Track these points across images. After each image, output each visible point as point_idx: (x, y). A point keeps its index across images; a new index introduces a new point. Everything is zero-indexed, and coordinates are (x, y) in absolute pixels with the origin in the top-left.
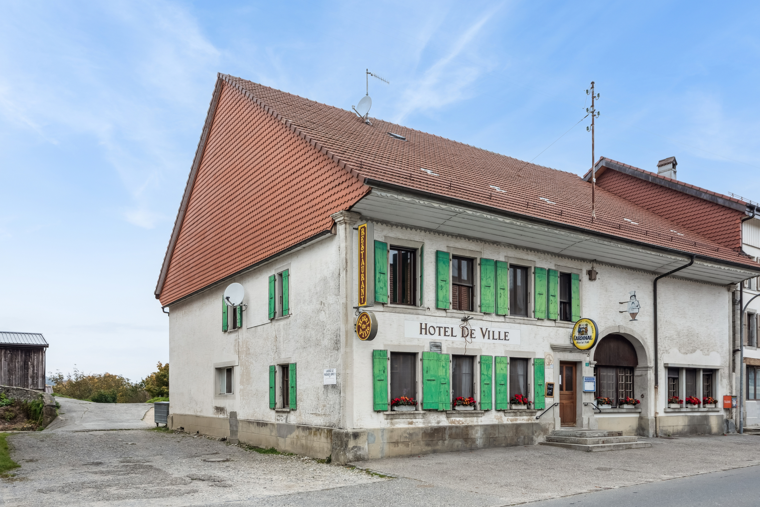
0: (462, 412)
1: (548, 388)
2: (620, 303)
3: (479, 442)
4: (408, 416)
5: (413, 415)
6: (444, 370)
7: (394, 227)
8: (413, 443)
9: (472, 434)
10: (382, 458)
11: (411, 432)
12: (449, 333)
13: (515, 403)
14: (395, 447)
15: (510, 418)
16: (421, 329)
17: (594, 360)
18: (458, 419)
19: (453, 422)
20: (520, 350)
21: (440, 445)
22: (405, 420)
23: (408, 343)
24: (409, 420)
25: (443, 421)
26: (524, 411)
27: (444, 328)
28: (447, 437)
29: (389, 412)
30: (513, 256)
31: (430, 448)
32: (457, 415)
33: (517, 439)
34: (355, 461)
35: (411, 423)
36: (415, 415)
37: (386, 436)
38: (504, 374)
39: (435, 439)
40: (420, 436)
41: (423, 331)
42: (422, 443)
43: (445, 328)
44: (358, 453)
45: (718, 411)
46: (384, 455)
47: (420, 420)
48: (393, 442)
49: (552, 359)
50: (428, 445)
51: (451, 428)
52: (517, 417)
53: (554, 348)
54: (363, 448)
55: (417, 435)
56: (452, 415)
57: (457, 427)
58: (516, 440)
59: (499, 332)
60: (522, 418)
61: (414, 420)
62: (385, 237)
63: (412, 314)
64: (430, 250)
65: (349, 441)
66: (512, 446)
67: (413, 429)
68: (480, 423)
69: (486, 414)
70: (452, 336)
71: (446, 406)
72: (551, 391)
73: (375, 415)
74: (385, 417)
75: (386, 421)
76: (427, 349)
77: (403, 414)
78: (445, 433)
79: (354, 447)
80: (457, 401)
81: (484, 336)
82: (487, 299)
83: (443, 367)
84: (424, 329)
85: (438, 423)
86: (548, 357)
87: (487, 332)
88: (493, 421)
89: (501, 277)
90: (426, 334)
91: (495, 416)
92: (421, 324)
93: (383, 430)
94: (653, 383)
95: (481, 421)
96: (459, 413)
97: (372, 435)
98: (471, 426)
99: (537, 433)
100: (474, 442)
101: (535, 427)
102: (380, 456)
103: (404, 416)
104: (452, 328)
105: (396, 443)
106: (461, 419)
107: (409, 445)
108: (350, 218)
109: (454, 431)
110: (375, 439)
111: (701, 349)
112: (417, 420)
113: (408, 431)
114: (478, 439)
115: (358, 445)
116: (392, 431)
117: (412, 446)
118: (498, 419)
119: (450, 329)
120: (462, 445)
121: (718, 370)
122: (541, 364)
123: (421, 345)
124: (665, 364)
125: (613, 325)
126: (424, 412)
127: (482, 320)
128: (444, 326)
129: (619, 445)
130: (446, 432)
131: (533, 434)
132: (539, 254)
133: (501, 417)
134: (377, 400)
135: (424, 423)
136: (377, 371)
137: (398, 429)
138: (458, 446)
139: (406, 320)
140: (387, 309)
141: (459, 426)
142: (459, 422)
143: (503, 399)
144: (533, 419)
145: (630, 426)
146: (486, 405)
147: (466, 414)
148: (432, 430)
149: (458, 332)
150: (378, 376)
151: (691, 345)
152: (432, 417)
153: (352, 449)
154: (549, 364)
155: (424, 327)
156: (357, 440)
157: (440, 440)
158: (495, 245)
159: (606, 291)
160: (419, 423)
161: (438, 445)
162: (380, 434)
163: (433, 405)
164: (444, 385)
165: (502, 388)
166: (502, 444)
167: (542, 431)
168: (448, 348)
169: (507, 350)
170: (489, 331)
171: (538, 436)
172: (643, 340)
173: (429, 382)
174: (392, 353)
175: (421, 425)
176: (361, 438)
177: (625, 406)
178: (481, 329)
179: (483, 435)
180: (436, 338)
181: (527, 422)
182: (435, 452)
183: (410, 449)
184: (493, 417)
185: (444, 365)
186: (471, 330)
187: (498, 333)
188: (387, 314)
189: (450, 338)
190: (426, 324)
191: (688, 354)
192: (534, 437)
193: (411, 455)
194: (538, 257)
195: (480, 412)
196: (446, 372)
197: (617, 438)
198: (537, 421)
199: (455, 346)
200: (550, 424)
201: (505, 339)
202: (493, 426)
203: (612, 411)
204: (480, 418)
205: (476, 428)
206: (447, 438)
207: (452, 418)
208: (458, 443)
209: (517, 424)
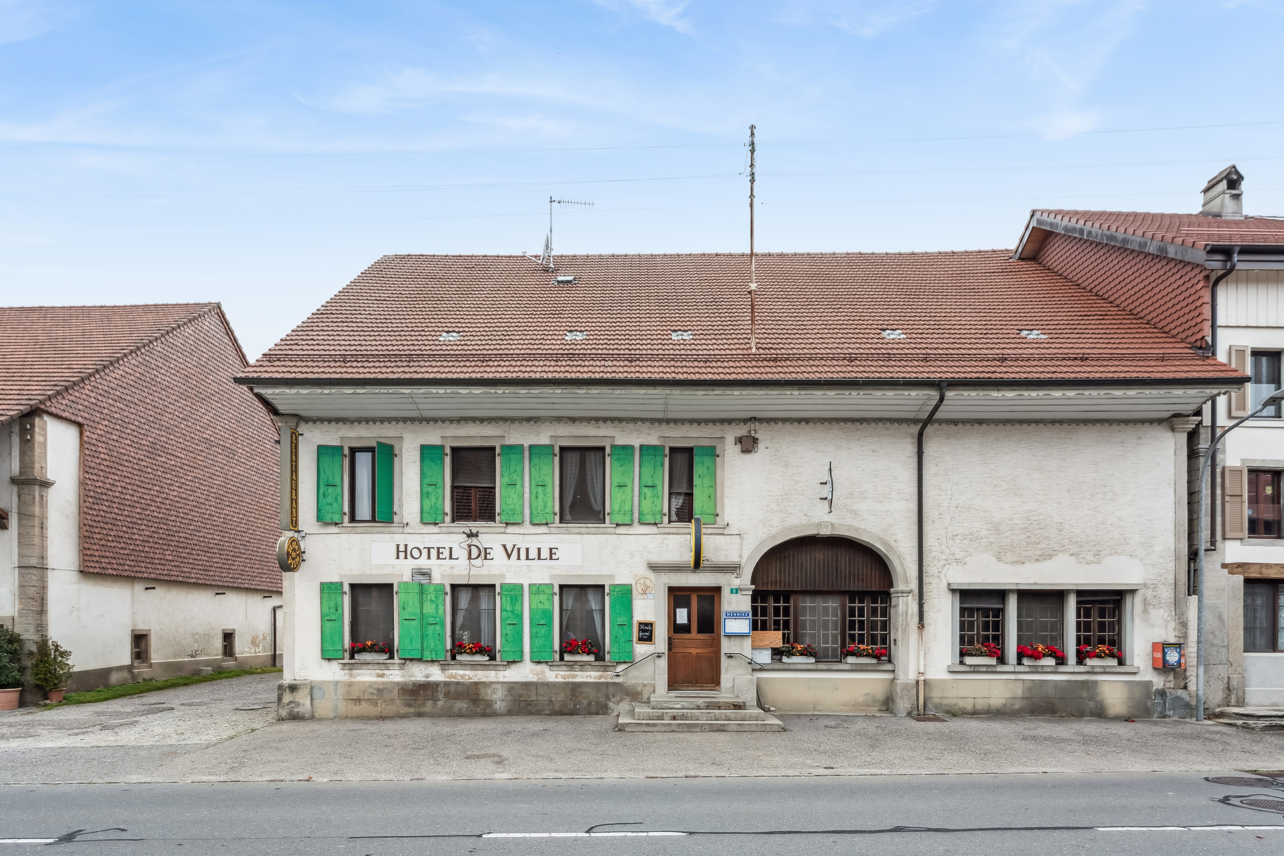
0: (466, 663)
1: (639, 630)
2: (821, 483)
3: (499, 706)
4: (376, 667)
5: (384, 666)
6: (434, 606)
7: (356, 424)
8: (385, 702)
9: (487, 695)
10: (335, 717)
11: (381, 687)
12: (446, 553)
13: (570, 652)
14: (355, 705)
15: (561, 673)
16: (398, 551)
17: (752, 584)
18: (461, 672)
19: (452, 676)
20: (580, 573)
21: (429, 706)
22: (372, 671)
23: (375, 572)
24: (378, 671)
25: (436, 674)
26: (588, 663)
27: (436, 549)
28: (441, 696)
29: (346, 661)
30: (568, 434)
31: (412, 710)
32: (459, 667)
33: (575, 705)
34: (290, 719)
35: (382, 676)
36: (387, 665)
37: (341, 690)
38: (546, 609)
39: (421, 698)
40: (396, 692)
41: (402, 555)
42: (398, 702)
43: (438, 549)
44: (295, 710)
45: (1135, 673)
46: (339, 714)
47: (397, 672)
48: (353, 699)
49: (651, 585)
50: (409, 705)
51: (447, 684)
52: (575, 673)
53: (655, 568)
54: (303, 705)
55: (390, 691)
56: (450, 667)
57: (458, 683)
58: (572, 706)
59: (539, 549)
60: (585, 674)
61: (386, 672)
62: (342, 438)
63: (383, 533)
64: (412, 446)
65: (284, 695)
66: (565, 714)
67: (384, 683)
68: (501, 680)
69: (514, 666)
70: (451, 558)
71: (436, 654)
72: (647, 634)
73: (325, 664)
74: (341, 666)
75: (342, 672)
76: (407, 577)
77: (368, 664)
78: (437, 691)
79: (290, 702)
80: (457, 648)
81: (509, 556)
82: (511, 502)
83: (432, 601)
84: (402, 552)
85: (427, 677)
86: (641, 581)
87: (516, 550)
88: (527, 677)
89: (538, 467)
90: (406, 558)
91: (532, 671)
92: (398, 546)
93: (336, 683)
94: (916, 619)
95: (504, 677)
96: (463, 665)
97: (320, 689)
98: (484, 683)
99: (618, 698)
100: (491, 705)
101: (611, 690)
102: (332, 715)
103: (370, 667)
104: (451, 549)
105: (358, 701)
106: (467, 672)
107: (377, 703)
108: (286, 423)
109: (453, 689)
110: (324, 693)
111: (1072, 552)
112: (391, 672)
113: (375, 686)
114: (498, 702)
115: (297, 700)
116: (350, 684)
117: (383, 706)
118: (537, 674)
119: (448, 550)
120: (467, 708)
121: (1133, 592)
122: (625, 594)
123: (397, 573)
124: (949, 584)
125: (804, 522)
126: (400, 661)
127: (505, 533)
128: (436, 545)
129: (694, 724)
130: (439, 689)
131: (608, 698)
132: (624, 424)
133: (543, 672)
134: (325, 646)
135: (403, 676)
136: (326, 610)
137: (359, 682)
138: (460, 710)
139: (373, 541)
140: (344, 530)
141: (463, 682)
142: (463, 676)
143: (544, 646)
144: (608, 677)
145: (866, 695)
146: (510, 653)
147: (474, 666)
148: (416, 686)
149: (460, 553)
150: (328, 615)
151: (1039, 546)
152: (417, 669)
153: (288, 704)
154: (644, 593)
155: (402, 548)
156: (295, 693)
157: (429, 700)
158: (532, 423)
159: (787, 465)
160: (395, 675)
161: (426, 706)
162: (332, 688)
163: (413, 652)
164: (433, 627)
165: (543, 630)
166: (544, 710)
167: (628, 695)
168: (443, 576)
169: (555, 573)
170: (519, 549)
171: (618, 703)
172: (884, 543)
173: (407, 621)
174: (353, 586)
175: (398, 679)
176: (300, 691)
177: (851, 660)
178: (504, 546)
179: (507, 696)
180: (423, 562)
181: (597, 681)
182: (420, 715)
183: (379, 709)
184: (528, 671)
185: (433, 598)
186: (486, 549)
187: (537, 550)
188: (344, 537)
189: (448, 562)
190: (406, 546)
191: (1027, 565)
192: (611, 704)
193: (381, 717)
194: (620, 429)
195: (500, 663)
196: (437, 608)
197: (709, 713)
198: (618, 680)
199: (455, 572)
200: (645, 685)
201: (551, 558)
202: (526, 685)
203: (814, 667)
204: (502, 672)
205: (493, 686)
206: (441, 698)
207: (451, 671)
208: (461, 705)
209: (573, 683)
